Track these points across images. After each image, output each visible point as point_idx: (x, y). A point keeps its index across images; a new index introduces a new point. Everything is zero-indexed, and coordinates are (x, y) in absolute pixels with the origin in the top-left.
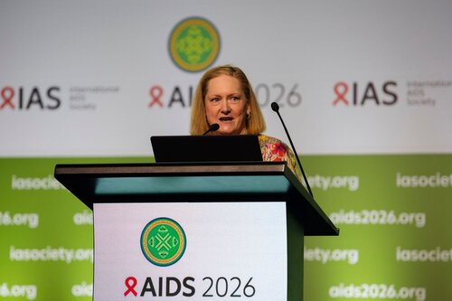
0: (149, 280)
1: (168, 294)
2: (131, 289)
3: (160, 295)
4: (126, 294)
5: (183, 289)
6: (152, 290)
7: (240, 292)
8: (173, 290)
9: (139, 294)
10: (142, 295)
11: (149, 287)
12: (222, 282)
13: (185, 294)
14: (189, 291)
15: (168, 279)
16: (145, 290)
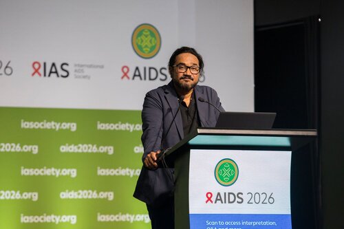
0: (219, 194)
1: (229, 202)
2: (209, 199)
3: (225, 202)
4: (207, 202)
5: (237, 199)
6: (221, 199)
7: (266, 201)
8: (232, 200)
9: (214, 202)
10: (216, 202)
11: (219, 198)
12: (257, 196)
13: (238, 202)
14: (240, 200)
15: (229, 194)
16: (217, 199)
